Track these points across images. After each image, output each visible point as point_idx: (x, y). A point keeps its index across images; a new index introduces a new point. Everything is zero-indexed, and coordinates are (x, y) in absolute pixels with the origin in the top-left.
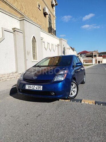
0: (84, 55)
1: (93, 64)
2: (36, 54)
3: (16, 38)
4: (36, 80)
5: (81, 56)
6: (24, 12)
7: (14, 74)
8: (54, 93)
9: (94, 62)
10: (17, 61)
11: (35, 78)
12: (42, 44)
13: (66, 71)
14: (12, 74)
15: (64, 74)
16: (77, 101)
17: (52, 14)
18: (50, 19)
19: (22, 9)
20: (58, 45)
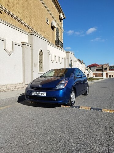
0: (94, 68)
1: (103, 78)
2: (43, 66)
3: (24, 51)
4: (41, 87)
5: (91, 70)
6: (33, 27)
7: (21, 85)
8: (56, 98)
9: (104, 76)
11: (41, 86)
12: (48, 57)
13: (66, 81)
14: (19, 85)
15: (64, 83)
16: (76, 107)
17: (60, 27)
18: (58, 32)
19: (31, 23)
20: (65, 58)
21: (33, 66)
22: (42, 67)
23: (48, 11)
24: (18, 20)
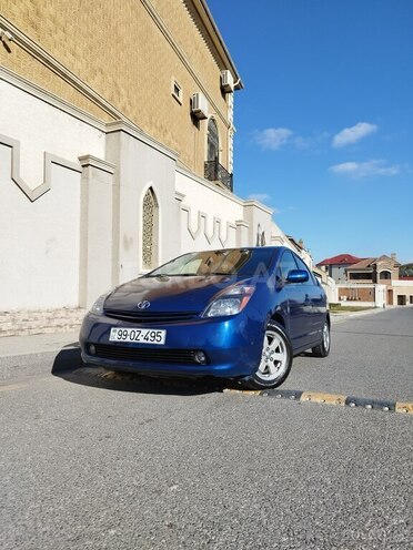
0: (342, 270)
1: (376, 307)
2: (157, 248)
3: (88, 188)
4: (145, 311)
5: (330, 275)
6: (124, 109)
7: (71, 315)
8: (205, 355)
9: (381, 300)
10: (86, 267)
11: (143, 305)
12: (178, 216)
13: (247, 289)
14: (63, 314)
15: (240, 297)
16: (286, 394)
17: (221, 117)
18: (213, 135)
19: (116, 96)
20: (239, 225)
21: (121, 245)
22: (153, 251)
23: (182, 59)
24: (69, 79)
